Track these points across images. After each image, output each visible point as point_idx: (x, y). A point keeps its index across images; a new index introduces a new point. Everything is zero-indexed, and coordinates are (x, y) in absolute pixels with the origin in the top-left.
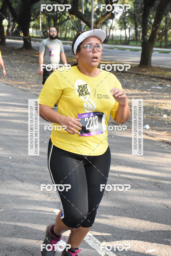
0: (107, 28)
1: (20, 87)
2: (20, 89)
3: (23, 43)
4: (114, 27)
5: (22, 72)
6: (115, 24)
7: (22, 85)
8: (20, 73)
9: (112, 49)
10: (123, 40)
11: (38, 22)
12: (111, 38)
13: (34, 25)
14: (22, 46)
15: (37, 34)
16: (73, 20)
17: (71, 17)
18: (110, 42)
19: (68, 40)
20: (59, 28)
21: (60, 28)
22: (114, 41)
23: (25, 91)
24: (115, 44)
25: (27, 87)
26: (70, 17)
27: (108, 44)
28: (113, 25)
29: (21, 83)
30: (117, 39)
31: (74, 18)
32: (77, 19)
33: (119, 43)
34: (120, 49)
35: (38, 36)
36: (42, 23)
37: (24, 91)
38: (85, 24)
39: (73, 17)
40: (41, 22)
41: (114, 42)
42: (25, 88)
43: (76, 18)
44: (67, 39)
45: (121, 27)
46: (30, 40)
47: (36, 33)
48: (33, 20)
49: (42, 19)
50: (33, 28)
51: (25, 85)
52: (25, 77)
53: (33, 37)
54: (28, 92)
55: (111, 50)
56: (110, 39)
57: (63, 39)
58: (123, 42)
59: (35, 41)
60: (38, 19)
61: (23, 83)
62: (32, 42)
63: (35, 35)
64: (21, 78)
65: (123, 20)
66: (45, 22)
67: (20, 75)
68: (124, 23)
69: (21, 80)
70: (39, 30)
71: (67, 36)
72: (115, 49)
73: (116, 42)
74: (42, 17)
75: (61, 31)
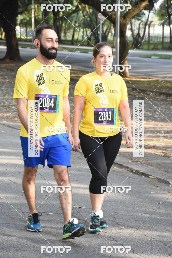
0: (139, 24)
1: (5, 122)
2: (4, 125)
3: (6, 51)
4: (151, 22)
5: (6, 97)
6: (152, 17)
7: (7, 118)
8: (3, 99)
9: (149, 57)
10: (167, 43)
11: (28, 17)
12: (147, 39)
13: (22, 20)
14: (4, 55)
15: (27, 36)
16: (85, 13)
17: (82, 7)
18: (146, 47)
19: (77, 45)
20: (62, 24)
21: (64, 25)
22: (152, 44)
23: (13, 128)
24: (153, 49)
25: (16, 121)
26: (80, 7)
27: (142, 49)
28: (150, 19)
29: (5, 115)
30: (156, 41)
31: (87, 9)
32: (91, 10)
33: (160, 47)
34: (161, 57)
35: (28, 38)
36: (35, 17)
37: (11, 129)
38: (104, 18)
39: (85, 7)
40: (33, 15)
41: (152, 47)
42: (11, 123)
43: (89, 8)
44: (75, 43)
45: (162, 21)
46: (17, 45)
47: (25, 34)
48: (21, 13)
49: (35, 12)
50: (20, 26)
51: (12, 118)
52: (11, 105)
53: (21, 39)
54: (18, 129)
55: (148, 59)
56: (145, 41)
57: (70, 43)
58: (167, 46)
59: (25, 46)
60: (29, 12)
61: (8, 114)
62: (20, 48)
63: (24, 37)
64: (5, 106)
65: (166, 9)
66: (39, 15)
67: (4, 103)
68: (167, 14)
69: (5, 110)
70: (31, 29)
71: (76, 37)
72: (153, 57)
73: (155, 46)
74: (35, 8)
75: (65, 30)
